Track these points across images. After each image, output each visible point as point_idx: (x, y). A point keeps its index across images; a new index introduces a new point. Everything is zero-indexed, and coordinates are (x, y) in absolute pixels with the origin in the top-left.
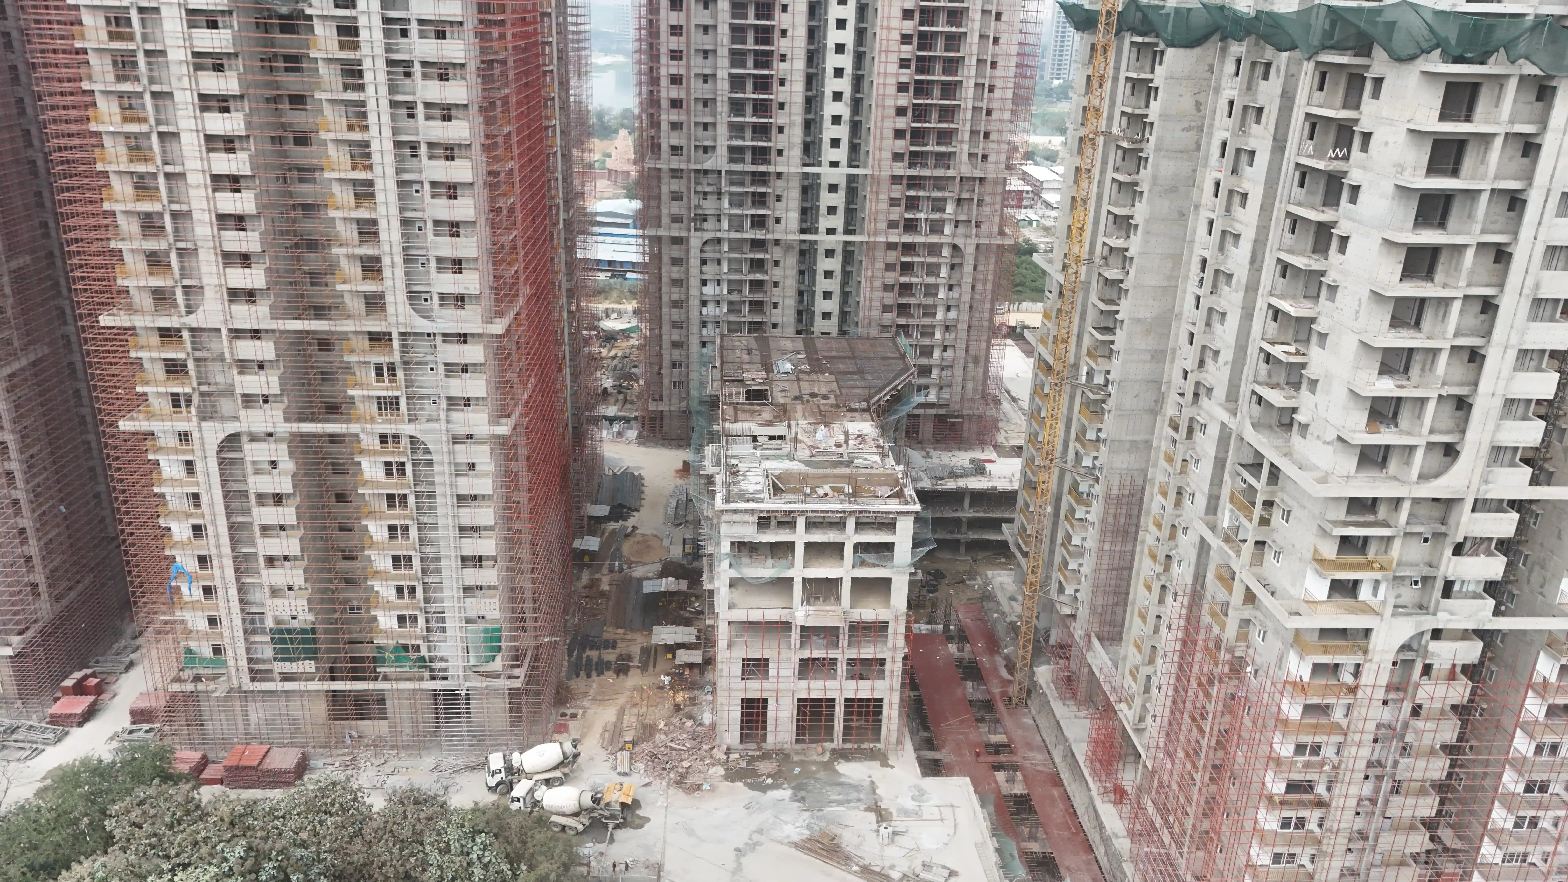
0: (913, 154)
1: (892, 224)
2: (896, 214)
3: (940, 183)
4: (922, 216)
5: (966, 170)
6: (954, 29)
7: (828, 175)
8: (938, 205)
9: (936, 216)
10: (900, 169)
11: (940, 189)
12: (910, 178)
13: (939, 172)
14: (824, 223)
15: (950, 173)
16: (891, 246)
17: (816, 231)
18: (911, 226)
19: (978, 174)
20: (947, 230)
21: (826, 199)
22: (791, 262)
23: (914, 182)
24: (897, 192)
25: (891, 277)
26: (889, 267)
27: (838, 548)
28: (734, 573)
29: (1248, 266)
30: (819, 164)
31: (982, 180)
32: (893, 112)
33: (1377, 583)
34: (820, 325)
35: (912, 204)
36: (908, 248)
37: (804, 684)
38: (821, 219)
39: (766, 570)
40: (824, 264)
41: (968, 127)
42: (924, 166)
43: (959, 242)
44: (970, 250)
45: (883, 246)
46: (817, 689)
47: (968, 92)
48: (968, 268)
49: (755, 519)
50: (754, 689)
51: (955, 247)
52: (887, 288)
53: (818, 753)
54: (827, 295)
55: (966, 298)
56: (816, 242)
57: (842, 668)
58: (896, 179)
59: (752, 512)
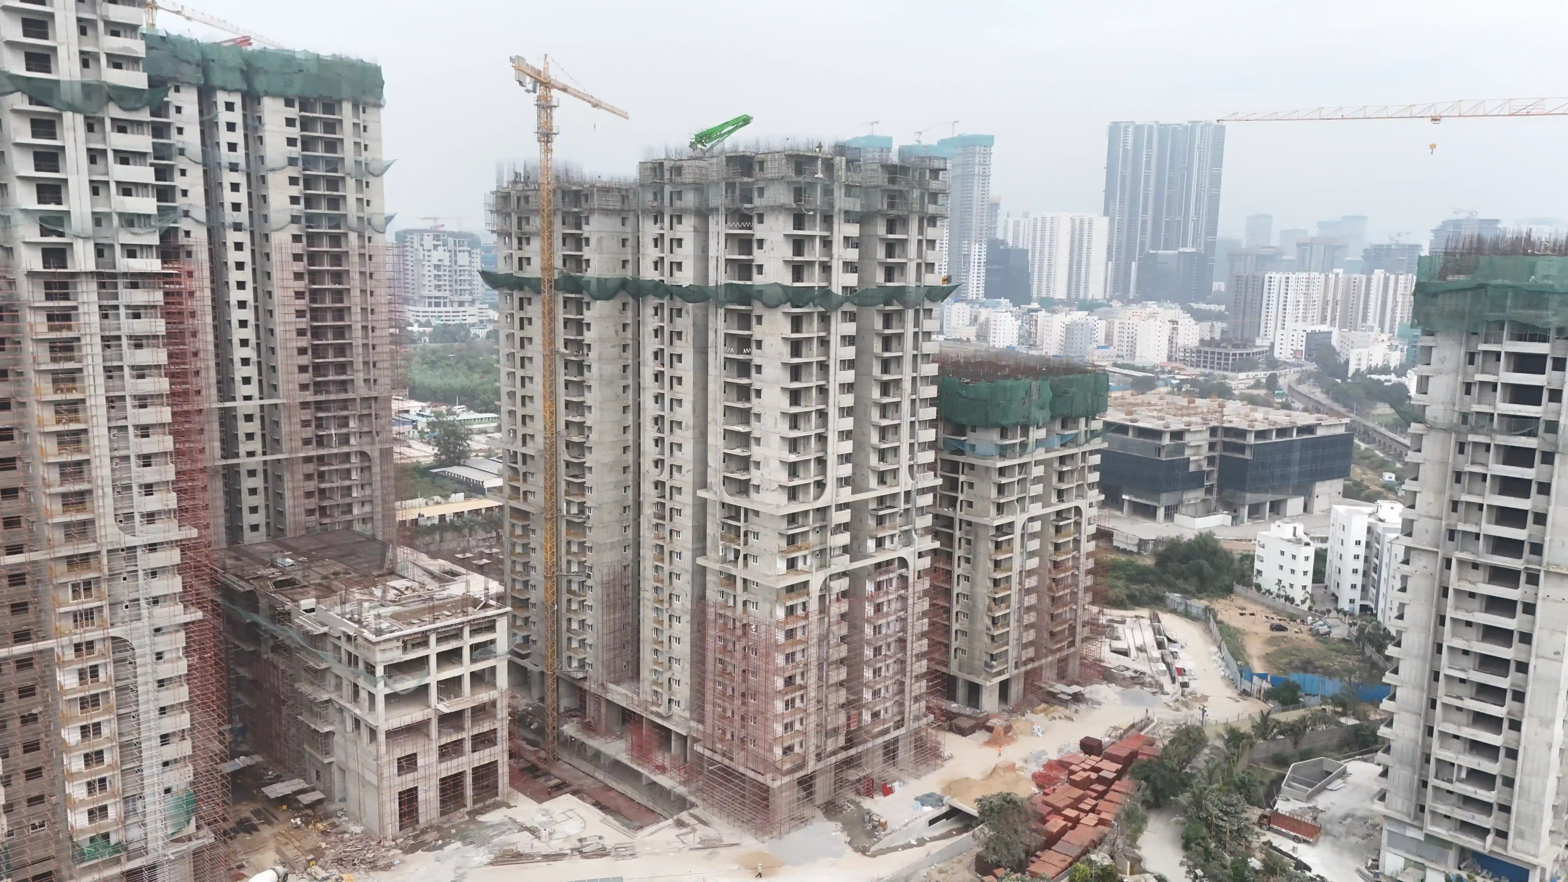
0: (317, 384)
1: (307, 442)
2: (309, 432)
3: (344, 404)
4: (333, 432)
5: (364, 392)
6: (337, 286)
7: (242, 407)
8: (344, 422)
9: (344, 431)
10: (309, 396)
11: (345, 408)
12: (316, 402)
13: (343, 396)
14: (244, 447)
15: (351, 395)
16: (308, 460)
17: (237, 455)
18: (321, 441)
19: (374, 394)
20: (352, 441)
21: (243, 428)
22: (217, 486)
23: (320, 406)
24: (307, 415)
25: (312, 485)
26: (308, 477)
28: (388, 691)
29: (691, 415)
30: (233, 399)
31: (376, 398)
32: (295, 352)
34: (249, 537)
35: (320, 423)
36: (321, 459)
37: (443, 766)
38: (241, 446)
39: (409, 683)
40: (247, 483)
41: (361, 359)
42: (328, 392)
43: (367, 449)
44: (377, 454)
45: (301, 461)
46: (451, 767)
47: (357, 332)
48: (376, 469)
49: (400, 644)
50: (408, 781)
51: (363, 454)
52: (309, 495)
53: (460, 817)
54: (254, 510)
55: (378, 493)
56: (238, 465)
57: (468, 746)
58: (305, 405)
59: (397, 638)
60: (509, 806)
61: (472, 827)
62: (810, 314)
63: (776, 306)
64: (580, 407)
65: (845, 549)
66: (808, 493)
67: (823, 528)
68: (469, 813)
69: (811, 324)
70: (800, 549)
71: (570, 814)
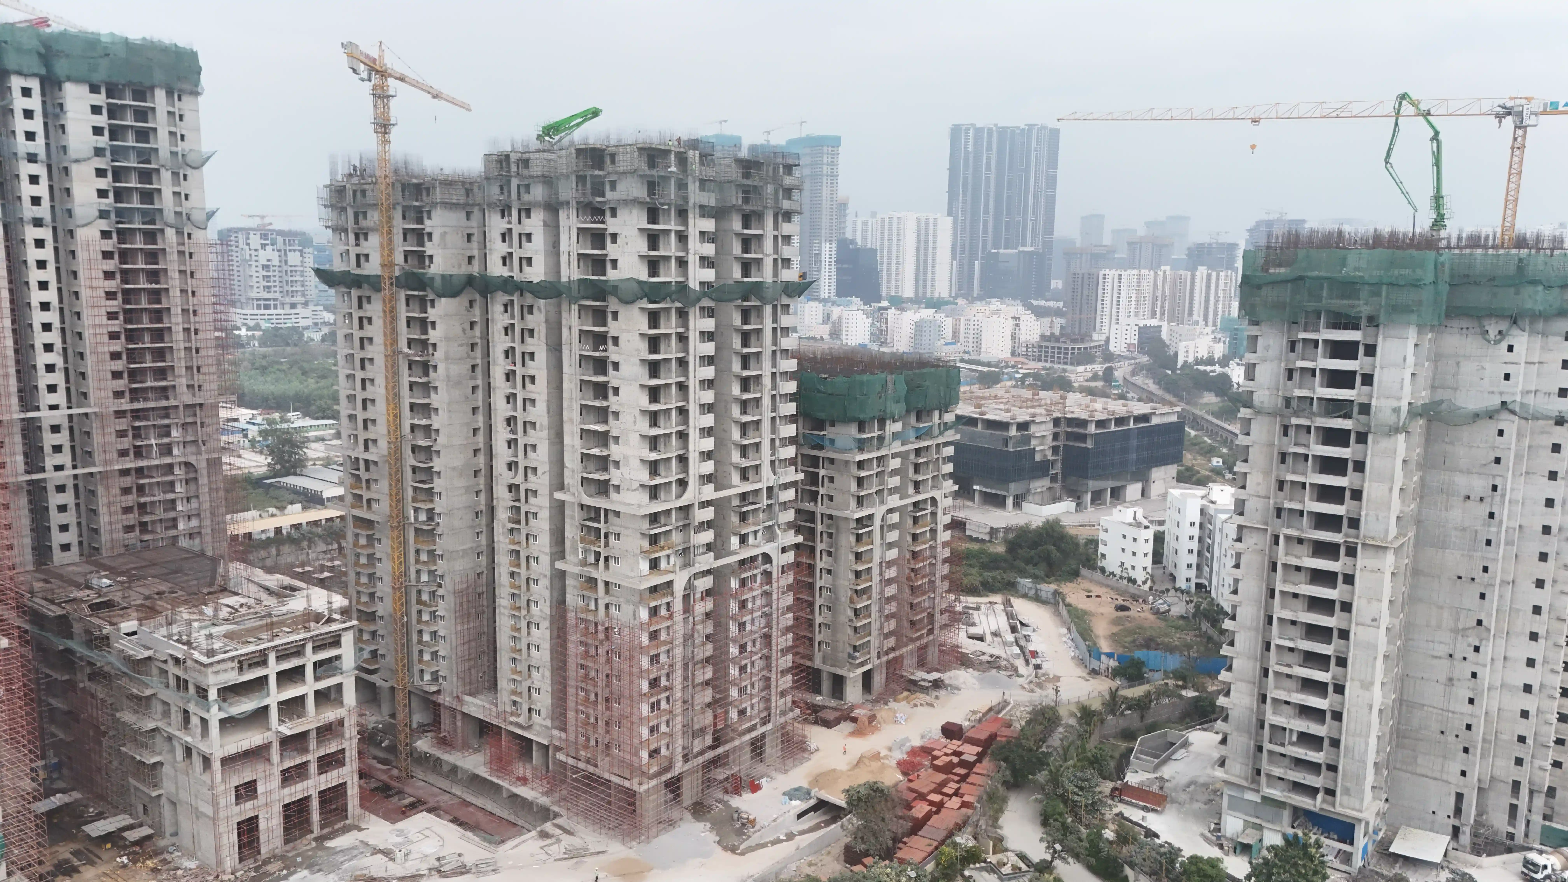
0: (133, 391)
1: (123, 453)
2: (126, 443)
3: (166, 412)
4: (153, 442)
5: (187, 398)
6: (154, 286)
7: (47, 417)
8: (166, 431)
9: (166, 440)
10: (125, 404)
11: (167, 416)
12: (132, 411)
13: (164, 403)
14: (50, 461)
15: (173, 403)
16: (125, 472)
17: (43, 470)
18: (139, 452)
19: (198, 401)
20: (175, 451)
21: (49, 440)
22: (23, 501)
23: (137, 414)
24: (123, 424)
25: (130, 500)
26: (126, 491)
27: (300, 669)
28: (223, 715)
29: (546, 415)
30: (38, 409)
31: (201, 405)
32: (108, 357)
33: (668, 556)
34: (59, 557)
35: (137, 433)
36: (140, 471)
37: (287, 791)
38: (47, 459)
39: (246, 705)
40: (55, 500)
41: (183, 364)
42: (146, 399)
43: (192, 459)
44: (204, 464)
45: (117, 474)
46: (295, 792)
47: (178, 336)
48: (203, 480)
49: (236, 664)
50: (248, 809)
51: (188, 465)
52: (127, 510)
53: (306, 844)
54: (64, 528)
55: (206, 506)
56: (44, 480)
57: (313, 768)
58: (119, 414)
59: (232, 659)
60: (360, 829)
61: (320, 853)
62: (667, 310)
63: (632, 302)
64: (426, 410)
65: (709, 547)
66: (670, 492)
67: (686, 526)
68: (316, 839)
69: (668, 319)
70: (663, 549)
71: (427, 832)
